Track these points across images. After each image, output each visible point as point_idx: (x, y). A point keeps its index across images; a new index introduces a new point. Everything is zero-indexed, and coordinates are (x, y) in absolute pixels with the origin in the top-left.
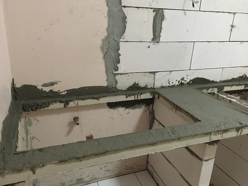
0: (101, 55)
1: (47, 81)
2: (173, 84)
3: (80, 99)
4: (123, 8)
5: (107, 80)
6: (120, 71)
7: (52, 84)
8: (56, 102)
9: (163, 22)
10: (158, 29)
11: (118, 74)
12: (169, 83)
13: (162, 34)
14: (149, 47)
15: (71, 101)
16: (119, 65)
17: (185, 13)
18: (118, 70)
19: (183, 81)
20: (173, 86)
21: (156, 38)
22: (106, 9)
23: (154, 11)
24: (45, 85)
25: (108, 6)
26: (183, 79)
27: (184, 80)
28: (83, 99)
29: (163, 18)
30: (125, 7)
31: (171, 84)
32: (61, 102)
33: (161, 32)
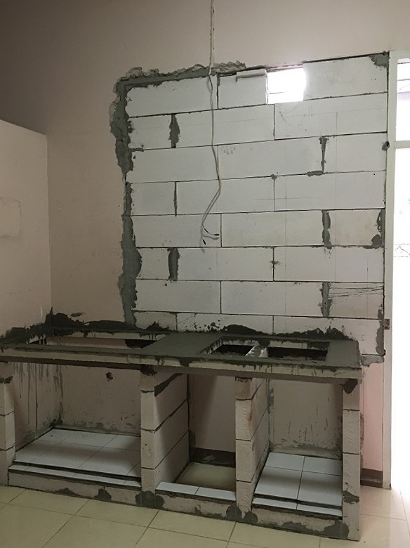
0: (118, 291)
1: (75, 312)
2: (202, 329)
3: (97, 331)
4: (138, 249)
5: (125, 316)
6: (137, 308)
7: (78, 315)
8: (77, 331)
9: (179, 260)
10: (174, 267)
11: (136, 311)
12: (195, 327)
13: (178, 272)
14: (166, 285)
15: (89, 332)
16: (136, 302)
17: (203, 251)
18: (135, 307)
19: (214, 328)
20: (201, 332)
21: (173, 275)
22: (121, 251)
23: (168, 250)
24: (73, 315)
25: (122, 248)
26: (213, 324)
27: (215, 326)
28: (100, 332)
29: (178, 256)
30: (138, 248)
31: (198, 329)
32: (81, 331)
33: (177, 269)
